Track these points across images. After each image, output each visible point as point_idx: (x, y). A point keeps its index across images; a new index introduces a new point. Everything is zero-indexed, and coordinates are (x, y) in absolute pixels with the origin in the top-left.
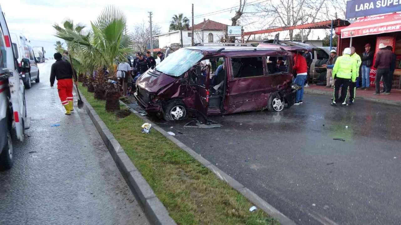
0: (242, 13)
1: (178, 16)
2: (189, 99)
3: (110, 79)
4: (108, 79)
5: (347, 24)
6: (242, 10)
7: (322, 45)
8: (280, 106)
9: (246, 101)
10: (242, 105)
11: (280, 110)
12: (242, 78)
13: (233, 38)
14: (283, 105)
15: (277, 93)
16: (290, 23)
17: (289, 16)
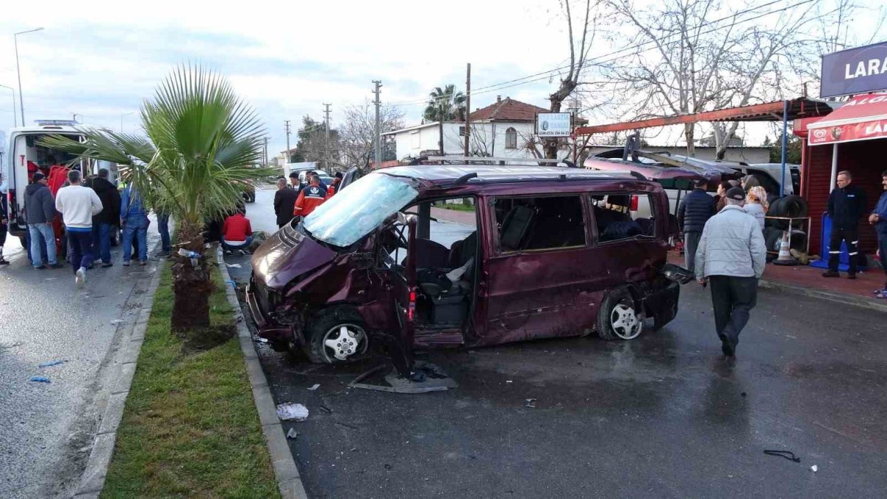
0: (576, 84)
1: (443, 90)
2: (376, 307)
3: (184, 247)
4: (178, 248)
5: (823, 110)
6: (576, 77)
7: (768, 159)
8: (632, 324)
9: (536, 311)
10: (525, 322)
11: (631, 338)
12: (525, 252)
13: (552, 141)
14: (641, 323)
15: (626, 290)
16: (686, 106)
17: (685, 92)
